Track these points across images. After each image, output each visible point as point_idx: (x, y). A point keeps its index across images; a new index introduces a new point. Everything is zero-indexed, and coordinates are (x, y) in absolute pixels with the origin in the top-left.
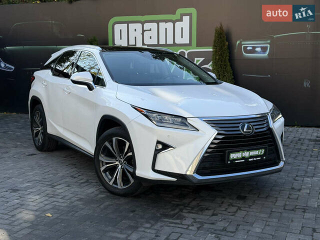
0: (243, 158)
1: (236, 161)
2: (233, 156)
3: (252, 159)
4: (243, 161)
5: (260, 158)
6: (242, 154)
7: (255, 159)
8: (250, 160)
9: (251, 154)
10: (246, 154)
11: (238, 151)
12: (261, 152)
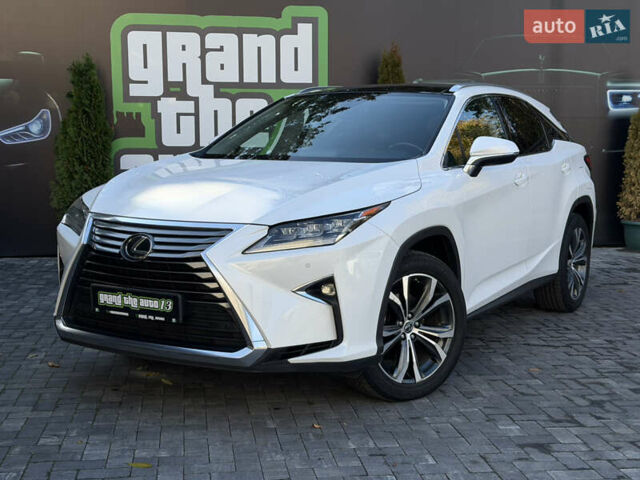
0: (126, 309)
1: (112, 312)
2: (105, 298)
3: (145, 317)
4: (127, 314)
5: (162, 319)
6: (123, 299)
7: (151, 318)
8: (141, 316)
9: (142, 304)
10: (132, 302)
11: (113, 291)
12: (166, 305)
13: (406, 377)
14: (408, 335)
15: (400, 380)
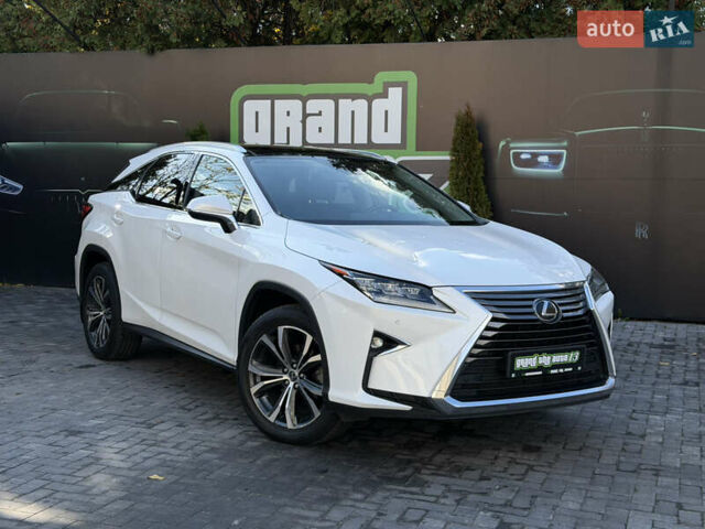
0: (540, 368)
1: (527, 374)
2: (521, 363)
3: (555, 371)
4: (540, 373)
5: (570, 369)
6: (538, 360)
7: (561, 370)
8: (552, 372)
9: (554, 360)
10: (546, 360)
11: (530, 354)
12: (574, 357)
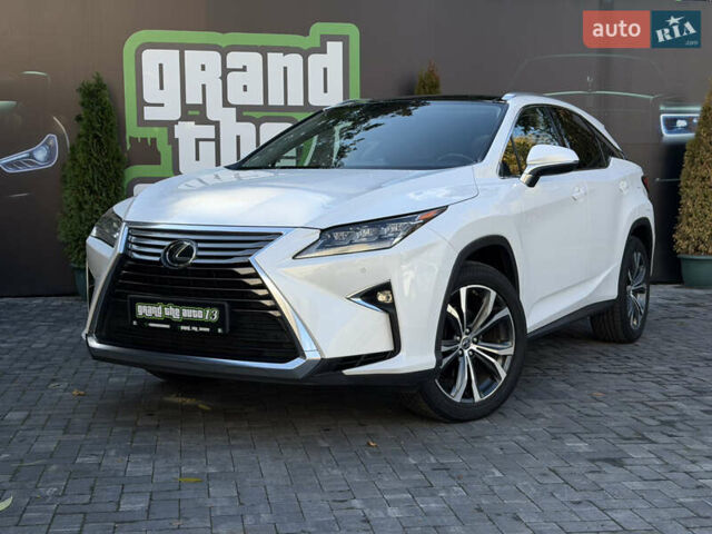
0: (167, 320)
1: (152, 325)
2: (143, 310)
3: (188, 328)
4: (168, 326)
5: (208, 330)
6: (163, 311)
7: (195, 329)
8: (183, 328)
9: (184, 315)
10: (173, 312)
11: (153, 302)
12: (211, 315)
13: (464, 396)
14: (466, 352)
15: (458, 399)
